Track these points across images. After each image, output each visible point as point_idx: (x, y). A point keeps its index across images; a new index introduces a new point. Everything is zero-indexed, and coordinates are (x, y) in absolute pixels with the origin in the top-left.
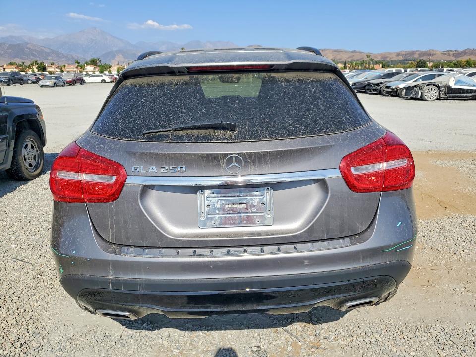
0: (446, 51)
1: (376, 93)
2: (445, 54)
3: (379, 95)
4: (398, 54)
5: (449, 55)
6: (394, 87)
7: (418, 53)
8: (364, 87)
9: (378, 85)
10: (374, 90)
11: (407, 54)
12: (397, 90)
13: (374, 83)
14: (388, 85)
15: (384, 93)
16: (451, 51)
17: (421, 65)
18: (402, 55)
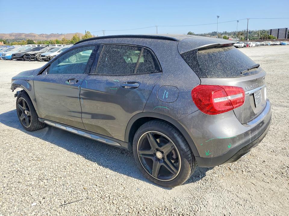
0: (40, 34)
1: (33, 60)
2: (40, 36)
3: (36, 61)
4: (11, 35)
5: (43, 37)
6: (48, 56)
7: (24, 35)
8: (22, 57)
9: (34, 55)
10: (32, 58)
11: (17, 35)
12: (50, 57)
13: (31, 54)
14: (43, 54)
15: (39, 60)
16: (44, 34)
17: (30, 42)
18: (14, 36)
